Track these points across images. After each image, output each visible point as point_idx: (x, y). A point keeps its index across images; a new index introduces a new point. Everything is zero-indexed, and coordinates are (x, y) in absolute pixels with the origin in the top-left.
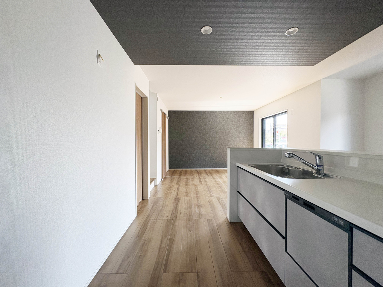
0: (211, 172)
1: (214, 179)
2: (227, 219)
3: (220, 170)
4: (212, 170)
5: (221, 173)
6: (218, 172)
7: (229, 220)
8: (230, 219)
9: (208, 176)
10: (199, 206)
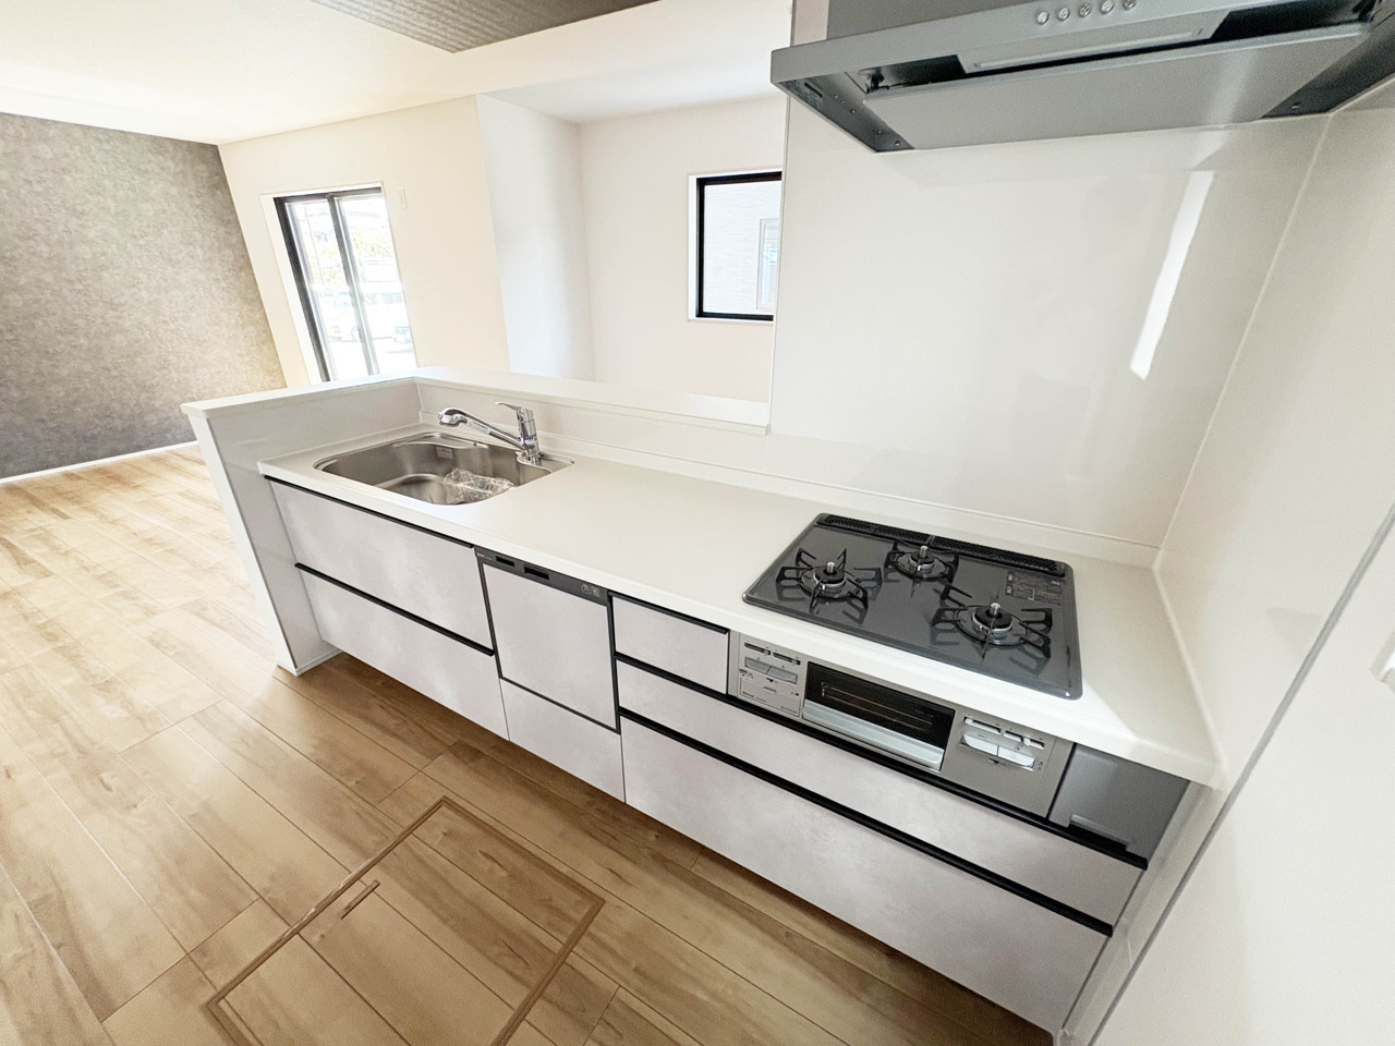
0: (68, 486)
1: (113, 522)
2: (280, 671)
3: (123, 463)
4: (70, 476)
5: (138, 482)
6: (112, 477)
7: (293, 671)
8: (296, 667)
9: (64, 517)
10: (105, 687)
